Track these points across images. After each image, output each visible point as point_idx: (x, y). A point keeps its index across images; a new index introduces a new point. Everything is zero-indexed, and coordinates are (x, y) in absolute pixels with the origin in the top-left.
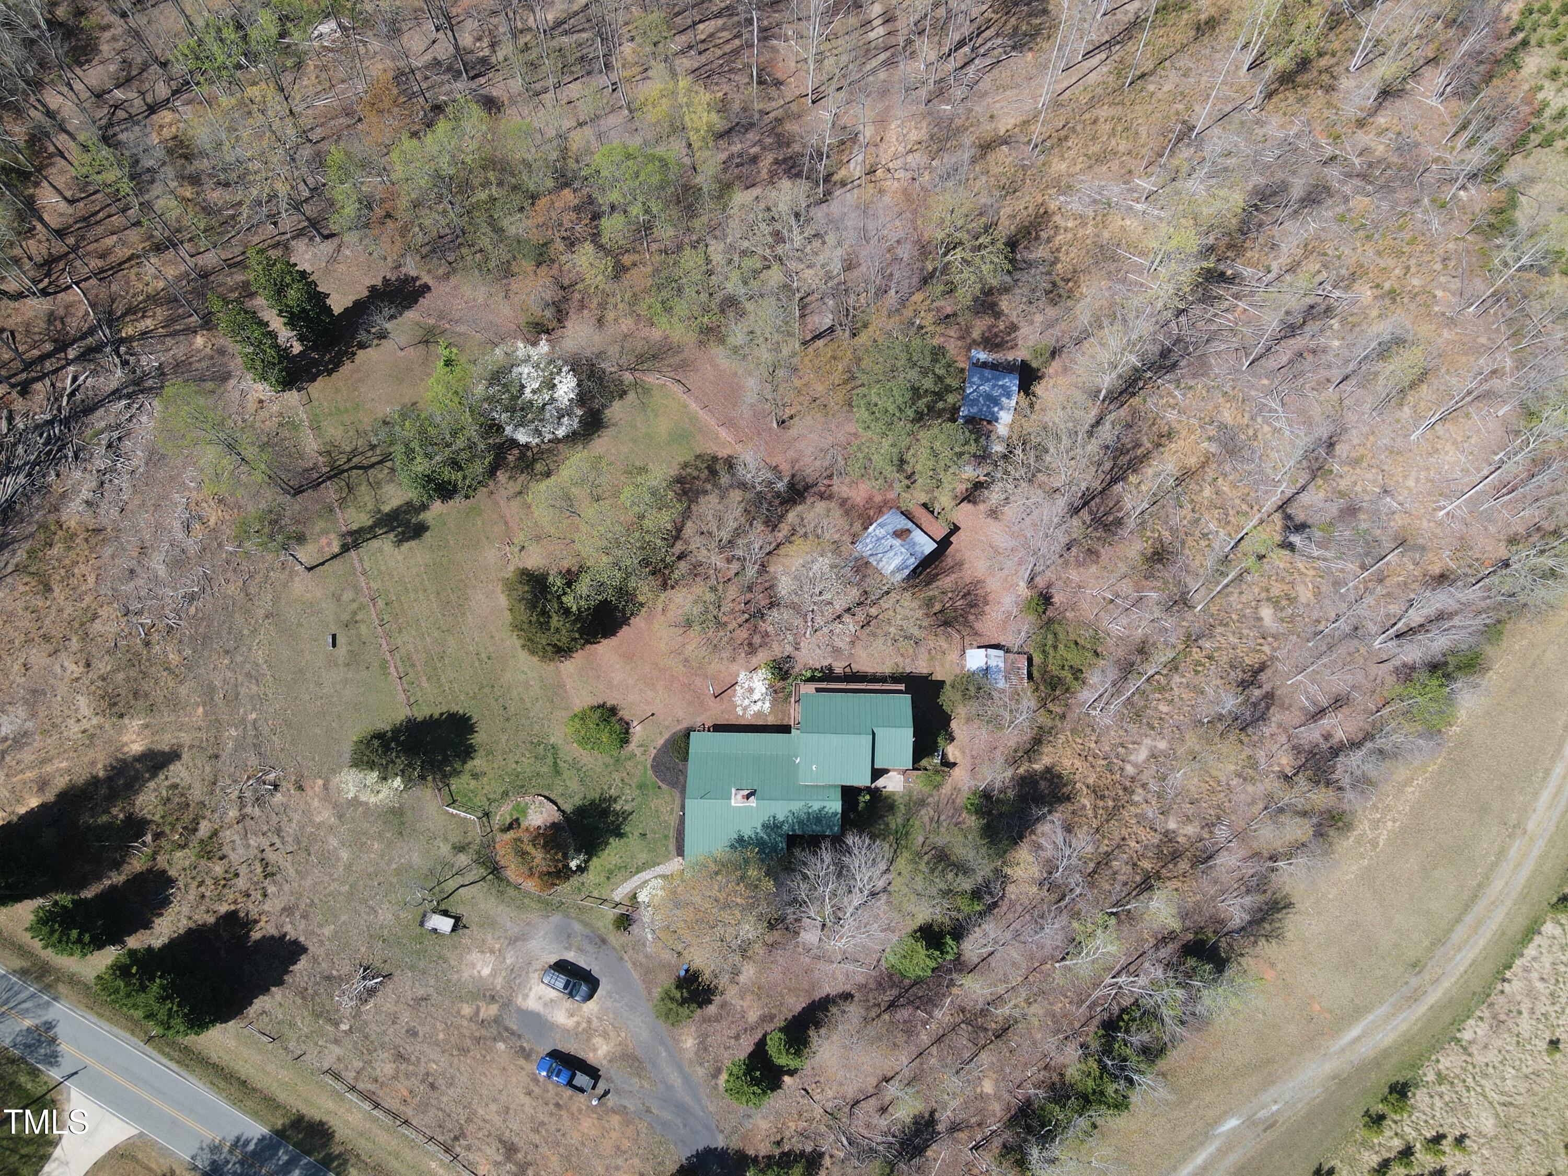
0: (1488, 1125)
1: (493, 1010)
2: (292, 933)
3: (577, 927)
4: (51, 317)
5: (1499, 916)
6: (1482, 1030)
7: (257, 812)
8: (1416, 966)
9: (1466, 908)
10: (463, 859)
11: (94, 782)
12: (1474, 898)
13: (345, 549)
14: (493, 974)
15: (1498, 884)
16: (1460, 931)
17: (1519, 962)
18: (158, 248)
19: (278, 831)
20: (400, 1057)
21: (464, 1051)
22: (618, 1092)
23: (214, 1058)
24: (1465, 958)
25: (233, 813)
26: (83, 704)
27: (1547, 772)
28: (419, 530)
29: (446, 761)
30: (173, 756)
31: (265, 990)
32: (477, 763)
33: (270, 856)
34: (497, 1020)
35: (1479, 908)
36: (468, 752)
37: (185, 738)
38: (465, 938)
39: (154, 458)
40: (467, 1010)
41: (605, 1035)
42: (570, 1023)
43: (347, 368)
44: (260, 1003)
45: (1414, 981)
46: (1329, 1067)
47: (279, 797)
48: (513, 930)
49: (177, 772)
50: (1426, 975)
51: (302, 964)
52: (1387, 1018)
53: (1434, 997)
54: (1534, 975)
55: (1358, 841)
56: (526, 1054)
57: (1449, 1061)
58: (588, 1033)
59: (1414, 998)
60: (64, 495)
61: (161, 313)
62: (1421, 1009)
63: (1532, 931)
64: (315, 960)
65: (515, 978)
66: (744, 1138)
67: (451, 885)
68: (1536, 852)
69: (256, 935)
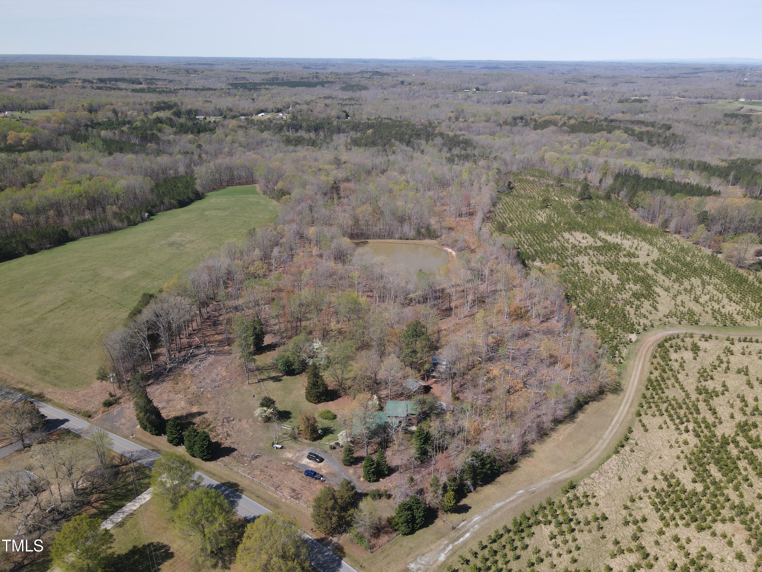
0: (602, 494)
1: (292, 463)
2: (233, 446)
3: (318, 449)
4: (188, 342)
5: (598, 454)
6: (597, 475)
7: (227, 424)
8: (575, 463)
9: (588, 452)
10: (286, 436)
11: (182, 416)
12: (590, 450)
13: (259, 382)
14: (292, 457)
15: (596, 448)
16: (586, 457)
17: (606, 463)
18: (218, 334)
19: (232, 428)
20: (262, 471)
21: (282, 471)
22: (328, 480)
23: (206, 469)
24: (589, 461)
25: (220, 424)
26: (183, 403)
27: (607, 428)
28: (280, 380)
29: (283, 418)
30: (206, 413)
31: (224, 456)
32: (292, 419)
33: (229, 432)
34: (292, 465)
35: (591, 452)
36: (289, 418)
37: (209, 410)
38: (284, 450)
39: (211, 364)
40: (283, 463)
41: (325, 469)
42: (315, 467)
43: (264, 354)
44: (221, 459)
45: (574, 466)
46: (550, 481)
47: (234, 422)
48: (299, 449)
49: (206, 416)
50: (578, 464)
51: (236, 452)
52: (567, 472)
53: (580, 468)
54: (611, 465)
55: (553, 439)
56: (301, 472)
57: (587, 481)
58: (320, 468)
59: (575, 468)
60: (185, 369)
61: (217, 343)
62: (577, 470)
63: (609, 457)
64: (239, 452)
65: (299, 458)
66: (367, 491)
67: (281, 440)
68: (607, 442)
69: (222, 446)
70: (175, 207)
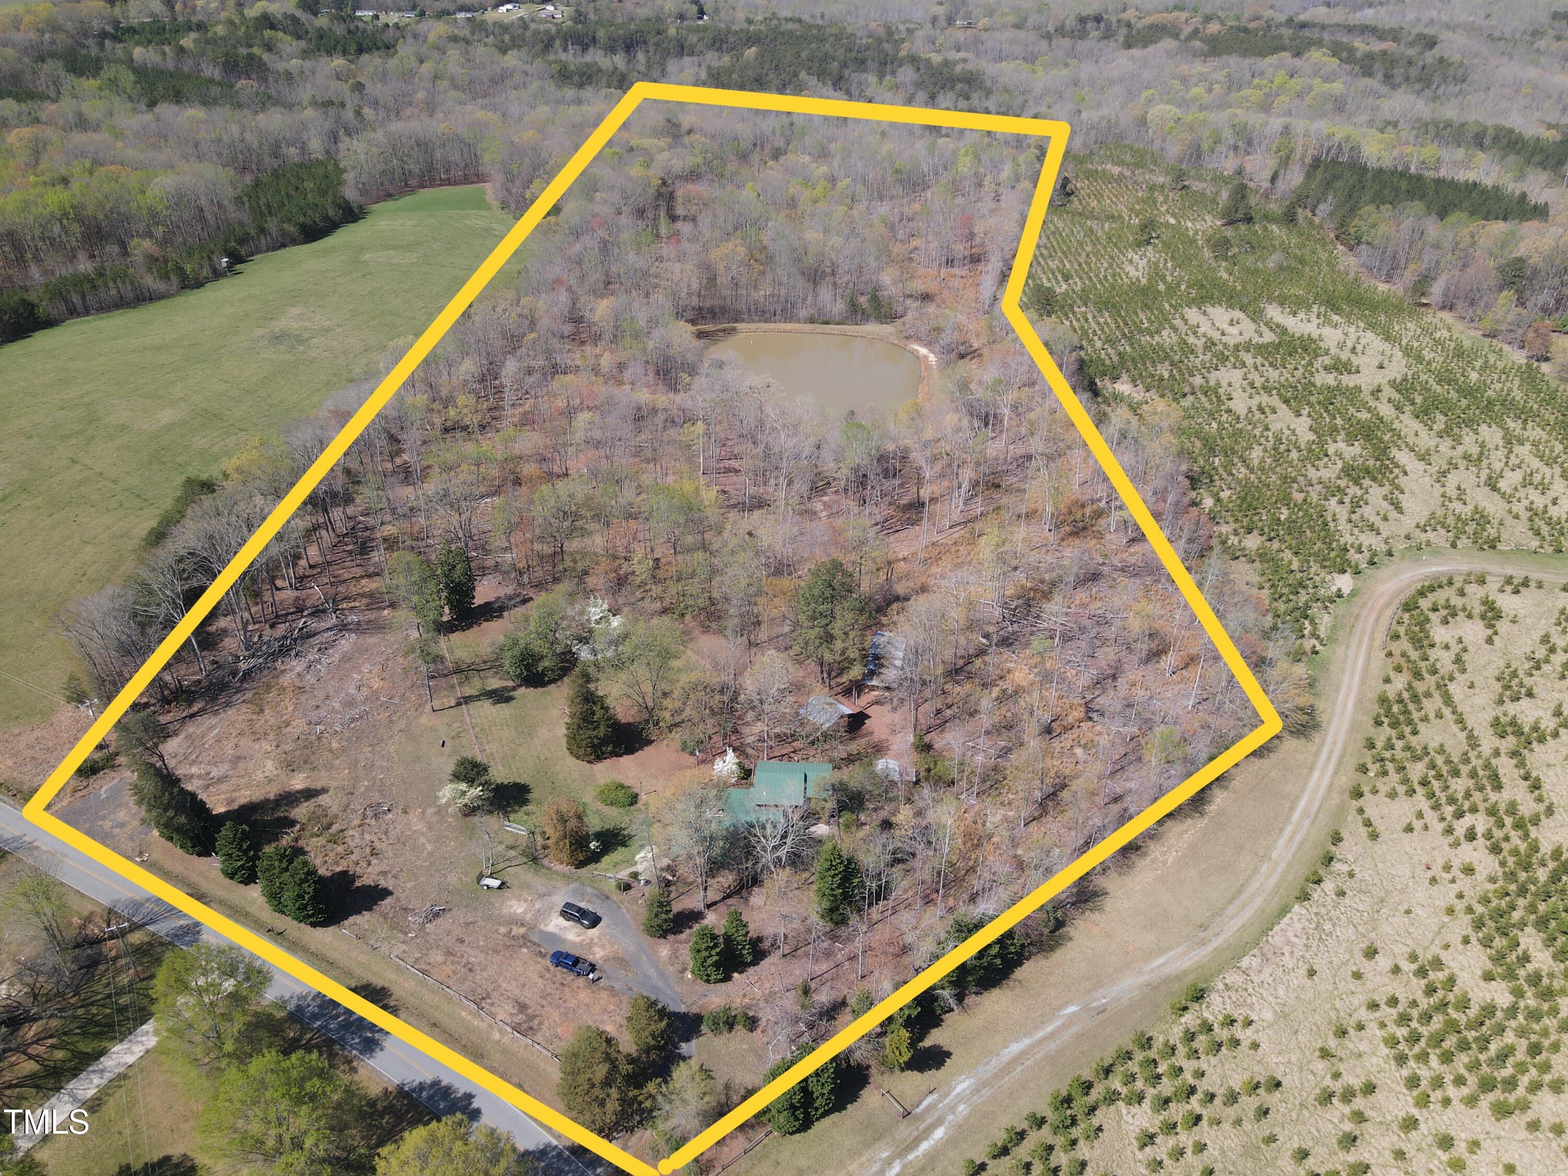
0: (1268, 1015)
1: (522, 930)
2: (383, 883)
3: (589, 890)
4: (297, 599)
5: (1258, 903)
6: (1256, 962)
7: (373, 822)
8: (1203, 927)
9: (1234, 898)
10: (513, 853)
11: (267, 801)
12: (1240, 892)
13: (459, 704)
14: (525, 912)
15: (1255, 885)
16: (1231, 910)
17: (1277, 928)
18: (369, 576)
19: (386, 833)
20: (449, 953)
21: (497, 952)
22: (609, 978)
23: (313, 948)
24: (1237, 923)
25: (356, 822)
26: (270, 764)
27: (1282, 830)
28: (509, 699)
29: (508, 805)
30: (324, 791)
31: (358, 912)
32: (530, 808)
33: (377, 844)
34: (524, 937)
35: (1243, 897)
36: (525, 802)
37: (333, 784)
38: (506, 893)
39: (346, 658)
40: (503, 930)
41: (603, 946)
42: (578, 939)
43: (476, 629)
44: (352, 919)
45: (1201, 935)
46: (1142, 979)
47: (390, 815)
48: (542, 890)
49: (323, 799)
50: (1210, 932)
51: (388, 900)
52: (1184, 954)
53: (1216, 943)
54: (1290, 934)
55: (1153, 861)
56: (543, 956)
57: (1233, 978)
58: (591, 945)
59: (1203, 943)
60: (283, 671)
61: (364, 601)
62: (1209, 949)
63: (1284, 911)
64: (398, 899)
65: (541, 915)
66: (701, 1007)
67: (502, 866)
68: (1280, 869)
69: (358, 884)
70: (295, 242)
